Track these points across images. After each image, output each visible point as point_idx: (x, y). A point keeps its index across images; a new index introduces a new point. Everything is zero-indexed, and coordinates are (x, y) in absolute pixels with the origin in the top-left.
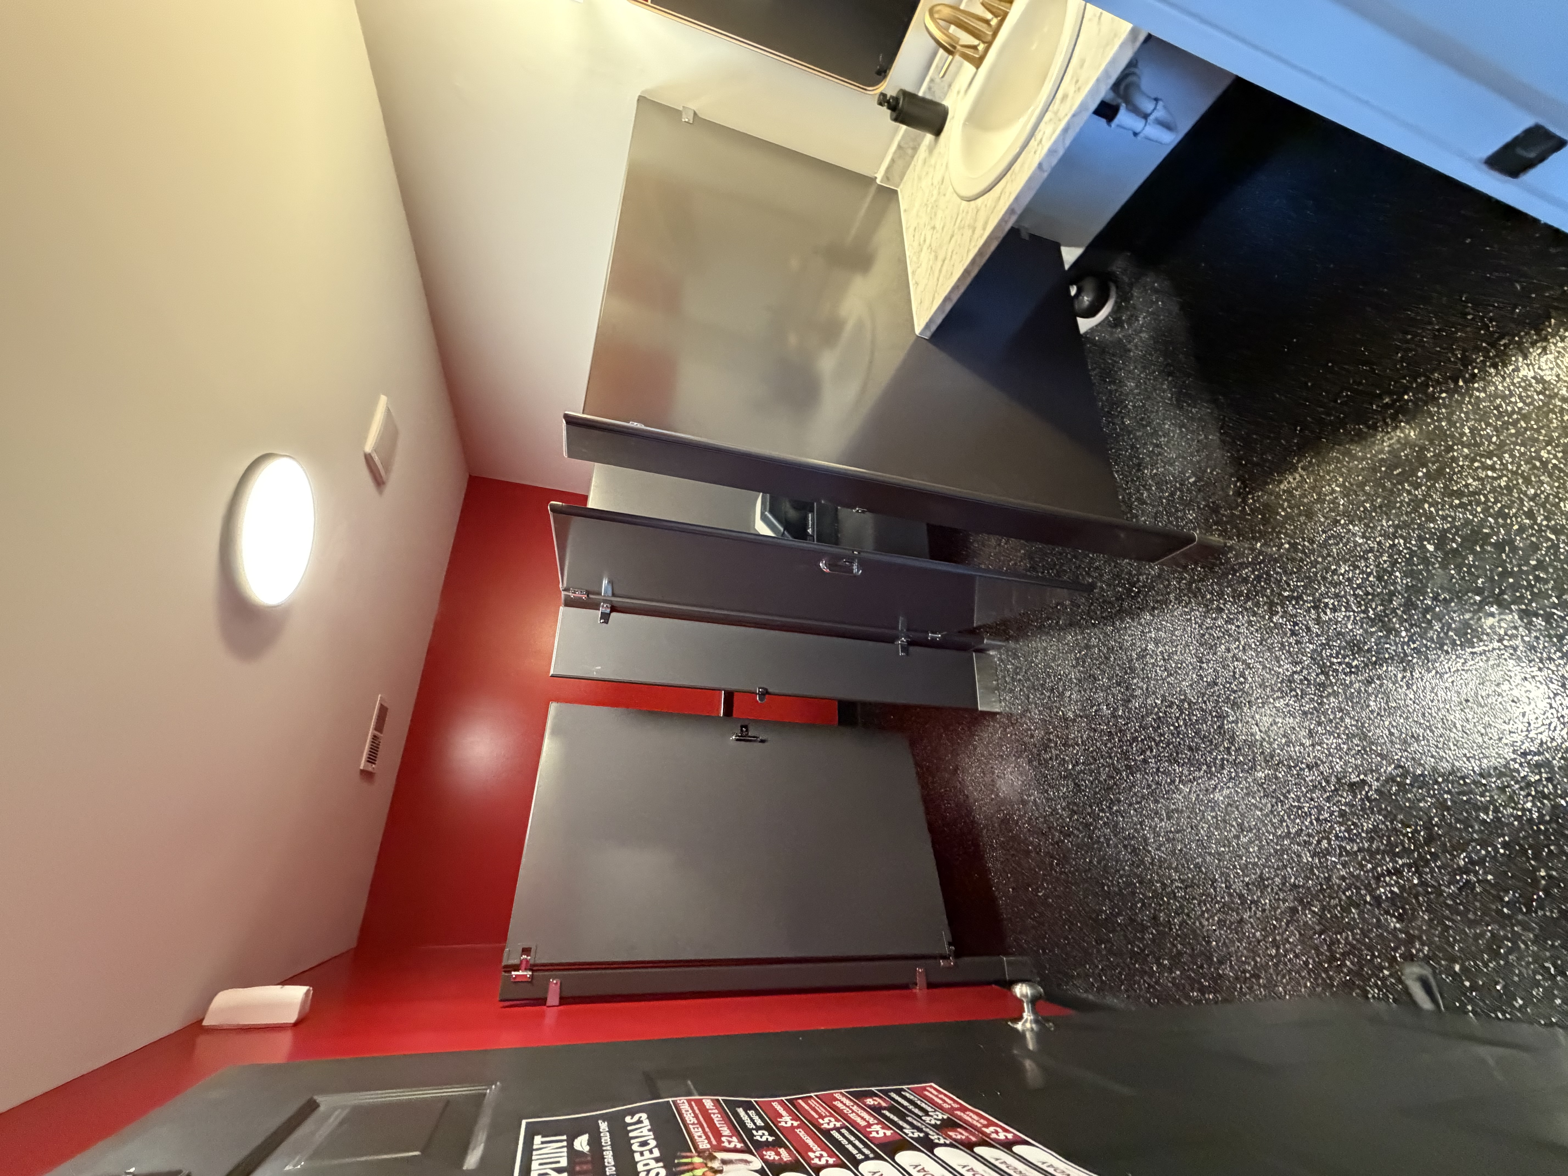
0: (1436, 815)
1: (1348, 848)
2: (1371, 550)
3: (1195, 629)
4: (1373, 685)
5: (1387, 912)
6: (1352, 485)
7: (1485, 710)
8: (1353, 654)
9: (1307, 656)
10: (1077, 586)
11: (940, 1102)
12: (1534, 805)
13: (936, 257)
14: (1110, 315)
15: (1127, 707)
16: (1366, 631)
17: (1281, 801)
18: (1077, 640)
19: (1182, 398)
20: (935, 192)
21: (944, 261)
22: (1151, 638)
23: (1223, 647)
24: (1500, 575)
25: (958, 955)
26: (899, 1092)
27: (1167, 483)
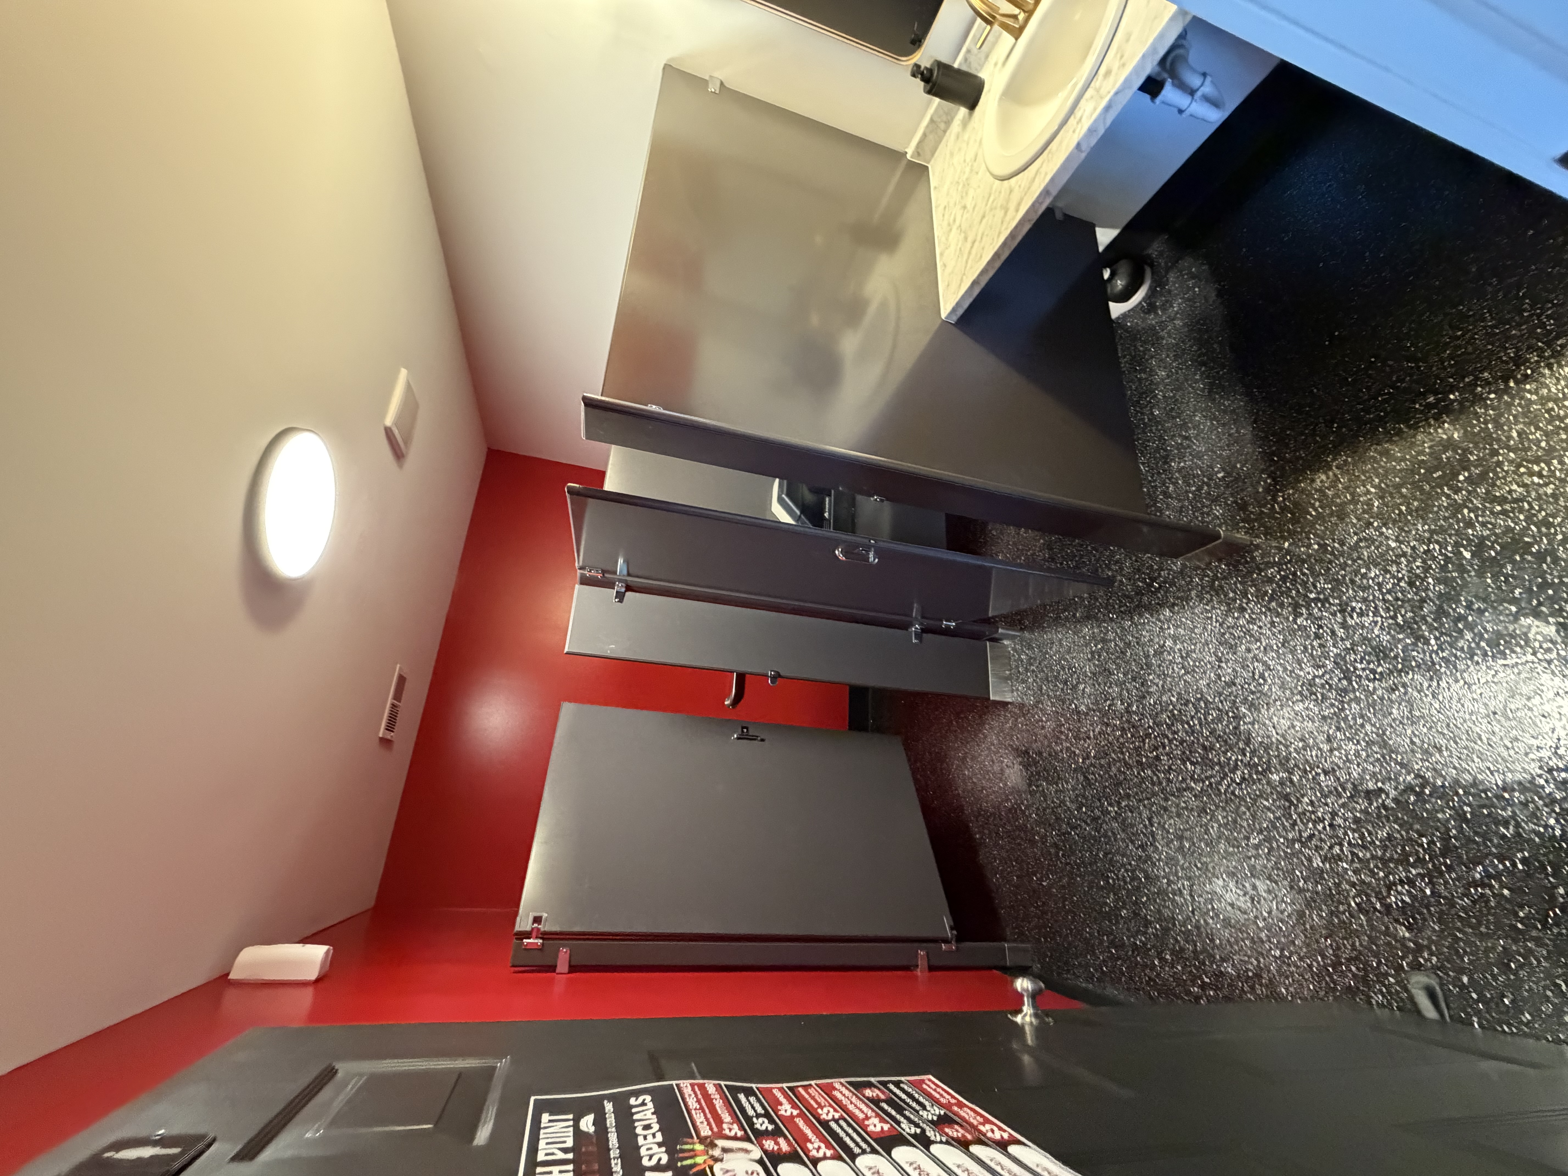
0: (1454, 827)
1: (1361, 855)
2: (1404, 555)
3: (1215, 627)
4: (1397, 692)
5: (1397, 921)
6: (1387, 486)
7: (1514, 723)
8: (1379, 661)
9: (1330, 660)
10: (1096, 580)
11: (938, 1096)
12: (1557, 821)
13: (966, 239)
14: (1144, 299)
15: (1142, 703)
16: (1393, 637)
17: (1294, 805)
18: (1093, 633)
19: (1214, 389)
20: (968, 170)
21: (974, 242)
22: (1169, 634)
23: (1243, 647)
24: (1539, 586)
25: (959, 939)
26: (897, 1084)
27: (1194, 477)
